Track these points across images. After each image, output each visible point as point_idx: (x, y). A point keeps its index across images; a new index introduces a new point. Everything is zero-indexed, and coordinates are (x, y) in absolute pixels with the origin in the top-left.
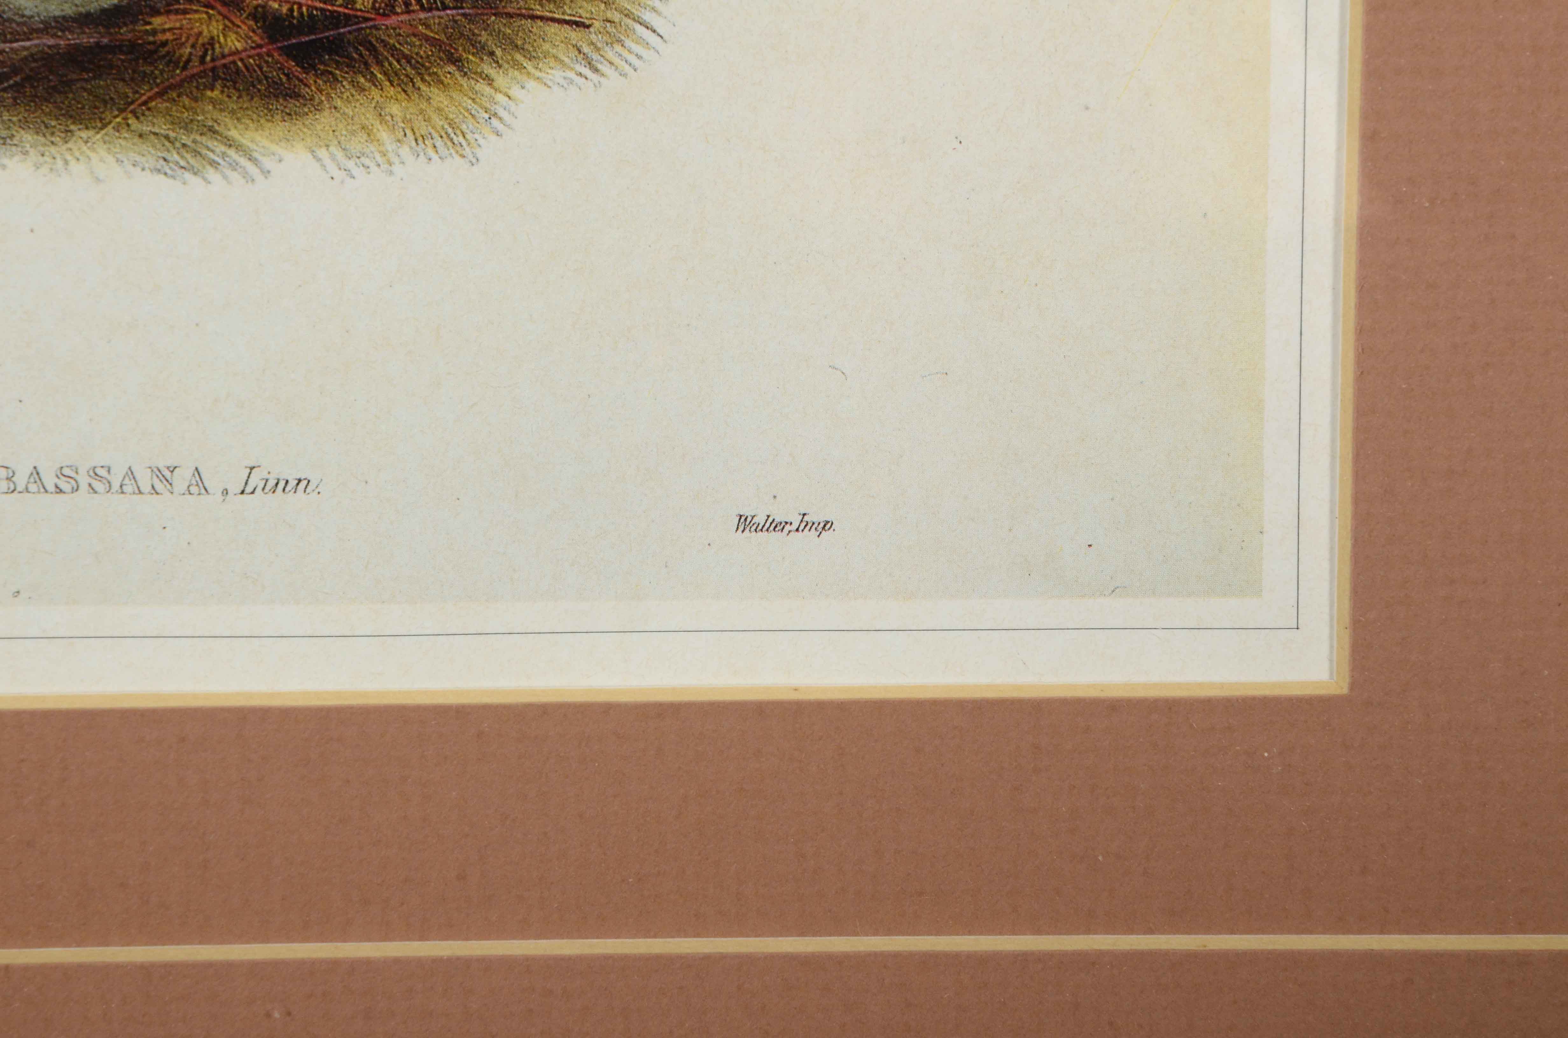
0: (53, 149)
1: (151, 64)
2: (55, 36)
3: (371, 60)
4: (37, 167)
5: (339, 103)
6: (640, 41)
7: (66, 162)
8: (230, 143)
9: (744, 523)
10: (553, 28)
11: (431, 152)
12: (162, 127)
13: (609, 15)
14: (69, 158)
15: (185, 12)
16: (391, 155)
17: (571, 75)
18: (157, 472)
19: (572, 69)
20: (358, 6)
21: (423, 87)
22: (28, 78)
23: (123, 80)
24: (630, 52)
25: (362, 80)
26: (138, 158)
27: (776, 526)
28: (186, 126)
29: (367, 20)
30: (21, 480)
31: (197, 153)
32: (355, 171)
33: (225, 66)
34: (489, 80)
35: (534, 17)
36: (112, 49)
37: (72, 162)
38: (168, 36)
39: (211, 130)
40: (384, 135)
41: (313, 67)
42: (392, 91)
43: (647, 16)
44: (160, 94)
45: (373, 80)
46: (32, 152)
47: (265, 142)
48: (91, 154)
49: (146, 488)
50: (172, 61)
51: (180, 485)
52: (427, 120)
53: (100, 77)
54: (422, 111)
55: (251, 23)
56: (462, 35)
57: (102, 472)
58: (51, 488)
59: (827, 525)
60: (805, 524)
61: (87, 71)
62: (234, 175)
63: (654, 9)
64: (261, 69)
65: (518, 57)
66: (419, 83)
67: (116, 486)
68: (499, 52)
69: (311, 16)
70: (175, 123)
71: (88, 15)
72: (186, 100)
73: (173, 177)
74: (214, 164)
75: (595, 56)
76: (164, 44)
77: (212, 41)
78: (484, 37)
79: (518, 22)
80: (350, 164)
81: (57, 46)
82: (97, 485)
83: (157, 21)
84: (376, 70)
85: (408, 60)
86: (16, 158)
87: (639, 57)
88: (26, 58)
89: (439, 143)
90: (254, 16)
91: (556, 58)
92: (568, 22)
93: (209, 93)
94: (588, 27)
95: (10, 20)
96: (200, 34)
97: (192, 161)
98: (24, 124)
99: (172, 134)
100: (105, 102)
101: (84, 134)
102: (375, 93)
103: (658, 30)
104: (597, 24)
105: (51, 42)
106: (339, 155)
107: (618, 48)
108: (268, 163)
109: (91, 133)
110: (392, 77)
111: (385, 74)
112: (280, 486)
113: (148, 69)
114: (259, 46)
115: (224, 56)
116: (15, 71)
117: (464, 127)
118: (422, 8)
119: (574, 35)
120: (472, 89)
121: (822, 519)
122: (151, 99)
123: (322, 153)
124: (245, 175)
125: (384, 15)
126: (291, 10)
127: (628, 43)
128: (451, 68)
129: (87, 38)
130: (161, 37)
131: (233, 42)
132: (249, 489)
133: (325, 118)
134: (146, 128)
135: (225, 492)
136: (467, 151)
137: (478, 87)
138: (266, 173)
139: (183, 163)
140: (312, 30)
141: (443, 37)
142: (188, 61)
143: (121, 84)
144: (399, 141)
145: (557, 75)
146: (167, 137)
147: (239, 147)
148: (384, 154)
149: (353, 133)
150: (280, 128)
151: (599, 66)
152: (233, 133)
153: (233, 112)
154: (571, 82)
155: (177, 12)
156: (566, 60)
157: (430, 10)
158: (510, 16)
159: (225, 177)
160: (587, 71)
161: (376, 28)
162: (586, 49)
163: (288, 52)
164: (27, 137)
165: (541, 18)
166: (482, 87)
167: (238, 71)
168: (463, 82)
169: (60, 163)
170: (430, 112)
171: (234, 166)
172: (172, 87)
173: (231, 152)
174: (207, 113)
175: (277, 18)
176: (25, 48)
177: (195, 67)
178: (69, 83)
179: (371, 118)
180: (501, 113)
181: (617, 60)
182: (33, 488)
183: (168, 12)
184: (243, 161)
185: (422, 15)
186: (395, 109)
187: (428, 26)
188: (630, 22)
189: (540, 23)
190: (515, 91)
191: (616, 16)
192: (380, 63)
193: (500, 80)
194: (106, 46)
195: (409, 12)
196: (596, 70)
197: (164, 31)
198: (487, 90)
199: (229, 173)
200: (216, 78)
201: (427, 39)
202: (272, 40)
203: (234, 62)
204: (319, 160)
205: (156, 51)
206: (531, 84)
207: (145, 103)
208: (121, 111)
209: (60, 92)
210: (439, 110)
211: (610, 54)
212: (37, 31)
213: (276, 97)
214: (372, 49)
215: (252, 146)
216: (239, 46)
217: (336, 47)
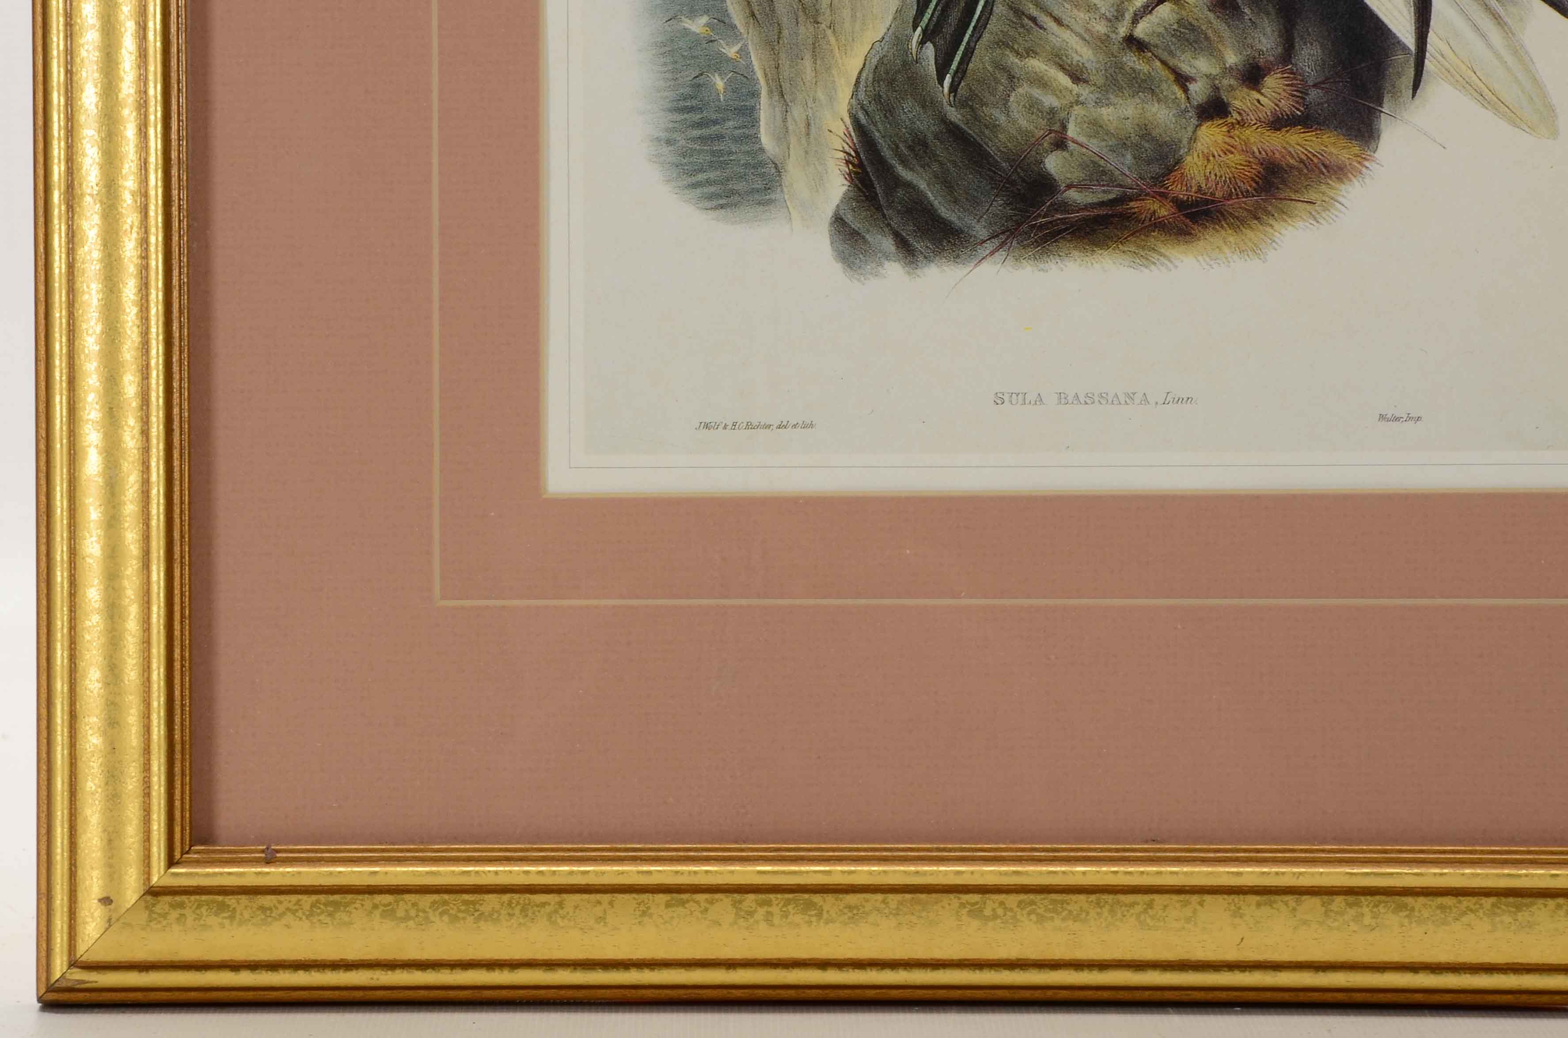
0: (1087, 259)
1: (1129, 222)
2: (1089, 211)
3: (1221, 218)
4: (1080, 265)
5: (1207, 237)
6: (1337, 209)
7: (1092, 264)
8: (1161, 255)
9: (1382, 417)
10: (1300, 204)
11: (1246, 257)
12: (1133, 249)
13: (1324, 198)
14: (1094, 262)
15: (1143, 200)
16: (1230, 259)
17: (1307, 224)
18: (1127, 395)
19: (1308, 222)
20: (1216, 196)
21: (1243, 230)
22: (1078, 229)
23: (1117, 229)
24: (1333, 214)
25: (1218, 227)
26: (1122, 262)
27: (1397, 419)
28: (1143, 248)
29: (1220, 202)
30: (1070, 399)
31: (1147, 259)
32: (1214, 266)
33: (1160, 222)
34: (1271, 225)
35: (1292, 200)
36: (1112, 216)
37: (1095, 265)
38: (1136, 210)
39: (1153, 249)
40: (1226, 250)
41: (1197, 222)
42: (1230, 232)
43: (1340, 199)
44: (1132, 235)
45: (1222, 227)
46: (1078, 260)
47: (1176, 254)
48: (1103, 260)
49: (1123, 402)
50: (1138, 221)
51: (1137, 401)
52: (1245, 243)
53: (1106, 228)
54: (1243, 240)
55: (1171, 204)
56: (1260, 208)
57: (1104, 395)
58: (1083, 402)
59: (1419, 419)
60: (1410, 418)
61: (1102, 225)
62: (1162, 268)
63: (1343, 196)
64: (1174, 222)
65: (1285, 217)
66: (1241, 227)
67: (1110, 401)
68: (1276, 215)
69: (1196, 200)
70: (1138, 247)
71: (1103, 202)
72: (1143, 237)
73: (1137, 269)
74: (1154, 263)
75: (1318, 216)
76: (1134, 213)
77: (1154, 212)
78: (1270, 208)
79: (1285, 202)
80: (1212, 263)
81: (1090, 215)
82: (1101, 400)
83: (1132, 204)
84: (1223, 223)
85: (1237, 218)
86: (1071, 263)
87: (1336, 216)
88: (1077, 221)
89: (1250, 253)
90: (1172, 201)
91: (1301, 217)
92: (1307, 202)
93: (1152, 234)
94: (1315, 203)
95: (1071, 205)
96: (1150, 209)
97: (1145, 263)
98: (1075, 248)
99: (1137, 251)
100: (1109, 238)
101: (1100, 252)
102: (1223, 232)
103: (1346, 205)
104: (1318, 202)
105: (1088, 213)
106: (1208, 259)
107: (1327, 212)
108: (1177, 262)
109: (1103, 251)
110: (1231, 226)
111: (1227, 224)
112: (1180, 400)
113: (1128, 224)
114: (1174, 214)
115: (1159, 218)
116: (1072, 226)
117: (1261, 246)
118: (1244, 197)
119: (1308, 206)
120: (1264, 230)
121: (1417, 416)
122: (1128, 236)
123: (1200, 258)
124: (1167, 267)
125: (1228, 200)
126: (1188, 198)
127: (1332, 210)
128: (1256, 222)
129: (1102, 212)
130: (1133, 211)
131: (1163, 212)
132: (1166, 402)
133: (1201, 243)
134: (1126, 249)
135: (1157, 403)
136: (1262, 257)
137: (1267, 229)
138: (1176, 267)
139: (1141, 263)
140: (1197, 206)
141: (1252, 209)
142: (1145, 220)
143: (1116, 231)
144: (1233, 253)
145: (1301, 224)
146: (1135, 252)
147: (1164, 256)
148: (1226, 258)
149: (1213, 249)
150: (1182, 248)
151: (1320, 220)
152: (1163, 251)
153: (1163, 241)
154: (1307, 227)
155: (1140, 200)
156: (1305, 217)
157: (1247, 197)
158: (1281, 199)
159: (1159, 269)
160: (1315, 223)
161: (1224, 205)
162: (1313, 213)
163: (1186, 216)
164: (1076, 253)
165: (1295, 200)
166: (1268, 229)
167: (1165, 224)
168: (1261, 227)
169: (1089, 264)
170: (1246, 241)
171: (1162, 264)
172: (1137, 231)
173: (1162, 258)
174: (1152, 242)
175: (1182, 202)
176: (1077, 216)
177: (1147, 223)
178: (1094, 231)
179: (1221, 243)
180: (1277, 240)
181: (1327, 218)
182: (1075, 402)
183: (1137, 200)
184: (1166, 262)
185: (1244, 200)
186: (1231, 239)
187: (1246, 204)
188: (1332, 201)
189: (1294, 202)
190: (1283, 231)
191: (1327, 199)
192: (1225, 220)
193: (1276, 225)
194: (1111, 215)
195: (1238, 198)
196: (1318, 222)
197: (1135, 208)
198: (1271, 231)
199: (1161, 267)
200: (1156, 227)
201: (1246, 209)
202: (1180, 211)
203: (1163, 221)
204: (1198, 261)
205: (1131, 217)
206: (1290, 228)
207: (1126, 238)
208: (1116, 242)
209: (1090, 234)
210: (1250, 240)
211: (1324, 215)
212: (1083, 209)
213: (1181, 234)
214: (1222, 215)
215: (1171, 256)
216: (1166, 213)
217: (1207, 213)
